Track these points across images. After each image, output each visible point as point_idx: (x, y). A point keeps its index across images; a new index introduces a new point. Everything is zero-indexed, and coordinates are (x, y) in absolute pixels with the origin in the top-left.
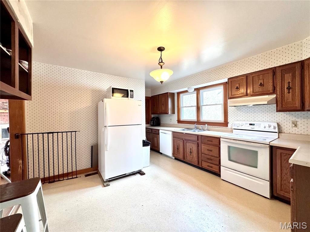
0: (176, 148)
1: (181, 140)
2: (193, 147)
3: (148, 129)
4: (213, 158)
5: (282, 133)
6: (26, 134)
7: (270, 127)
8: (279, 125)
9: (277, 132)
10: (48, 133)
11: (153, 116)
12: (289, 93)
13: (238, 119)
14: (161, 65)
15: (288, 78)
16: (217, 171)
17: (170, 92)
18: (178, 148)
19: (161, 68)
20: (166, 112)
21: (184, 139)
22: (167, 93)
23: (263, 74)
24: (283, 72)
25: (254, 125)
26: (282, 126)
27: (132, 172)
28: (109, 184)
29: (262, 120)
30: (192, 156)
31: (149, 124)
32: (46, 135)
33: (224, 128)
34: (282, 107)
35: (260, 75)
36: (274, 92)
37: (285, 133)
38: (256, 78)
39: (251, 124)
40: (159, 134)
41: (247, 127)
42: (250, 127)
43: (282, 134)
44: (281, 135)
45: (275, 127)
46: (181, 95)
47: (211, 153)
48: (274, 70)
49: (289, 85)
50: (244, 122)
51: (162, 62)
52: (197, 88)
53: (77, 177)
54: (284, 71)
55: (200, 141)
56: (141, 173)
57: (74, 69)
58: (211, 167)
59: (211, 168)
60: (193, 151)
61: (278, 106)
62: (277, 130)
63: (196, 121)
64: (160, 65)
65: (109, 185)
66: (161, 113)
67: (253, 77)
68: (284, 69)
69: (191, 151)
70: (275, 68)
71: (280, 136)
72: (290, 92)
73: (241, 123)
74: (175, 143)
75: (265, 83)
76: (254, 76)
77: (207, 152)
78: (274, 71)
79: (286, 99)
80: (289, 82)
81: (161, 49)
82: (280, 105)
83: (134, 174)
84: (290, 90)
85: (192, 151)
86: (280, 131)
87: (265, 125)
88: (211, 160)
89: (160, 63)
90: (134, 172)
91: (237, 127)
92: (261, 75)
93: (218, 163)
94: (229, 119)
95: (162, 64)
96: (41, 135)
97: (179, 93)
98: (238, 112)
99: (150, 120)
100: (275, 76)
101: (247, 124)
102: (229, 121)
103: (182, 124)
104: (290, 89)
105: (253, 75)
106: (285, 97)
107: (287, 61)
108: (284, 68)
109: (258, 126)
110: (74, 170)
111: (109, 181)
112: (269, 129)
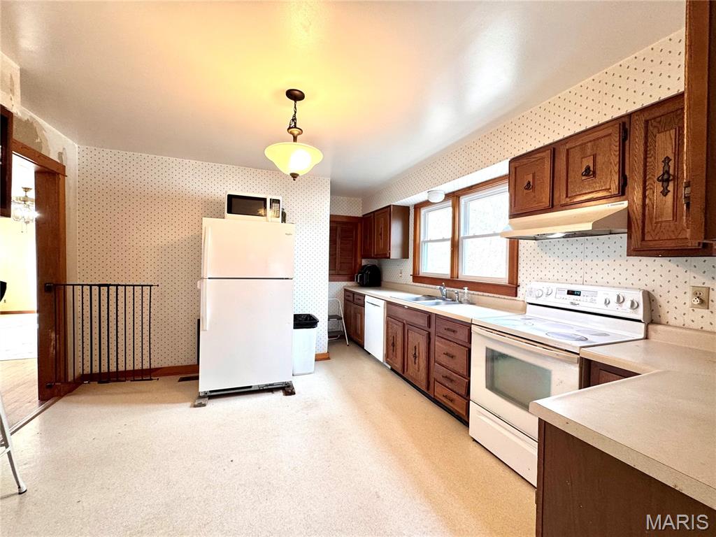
0: (390, 343)
1: (400, 324)
2: (419, 343)
3: (348, 294)
4: (457, 378)
5: (660, 323)
6: (62, 285)
7: (620, 300)
8: (649, 299)
9: (640, 321)
10: (100, 286)
11: (364, 262)
12: (665, 193)
13: (542, 275)
14: (293, 134)
15: (664, 144)
16: (461, 412)
17: (394, 204)
18: (393, 343)
19: (295, 139)
20: (386, 254)
21: (405, 322)
22: (390, 206)
23: (594, 140)
24: (651, 128)
25: (580, 295)
26: (662, 301)
27: (267, 385)
28: (203, 403)
29: (605, 280)
30: (417, 366)
31: (354, 281)
32: (95, 289)
33: (505, 300)
34: (643, 239)
35: (585, 144)
36: (623, 194)
37: (669, 326)
38: (576, 155)
39: (571, 293)
40: (363, 306)
41: (561, 301)
42: (567, 301)
43: (659, 327)
44: (656, 331)
45: (636, 305)
46: (423, 211)
47: (451, 364)
48: (624, 125)
49: (666, 168)
50: (554, 286)
51: (295, 127)
52: (453, 193)
53: (151, 380)
54: (655, 124)
55: (432, 330)
56: (287, 389)
57: (160, 157)
58: (452, 401)
59: (450, 404)
60: (419, 354)
61: (632, 237)
62: (639, 314)
63: (449, 277)
64: (291, 133)
65: (204, 405)
66: (377, 255)
67: (568, 150)
68: (654, 118)
69: (415, 354)
70: (630, 115)
71: (652, 333)
72: (669, 191)
73: (544, 286)
74: (390, 331)
75: (598, 166)
76: (571, 148)
77: (444, 359)
78: (627, 126)
79: (654, 216)
80: (667, 158)
81: (295, 96)
82: (637, 234)
83: (270, 389)
84: (668, 185)
85: (417, 354)
86: (655, 319)
87: (606, 297)
88: (452, 381)
89: (292, 128)
90: (272, 385)
91: (537, 297)
92: (589, 144)
93: (463, 392)
94: (520, 274)
95: (295, 131)
96: (87, 289)
97: (418, 207)
98: (543, 254)
99: (357, 271)
100: (627, 142)
101: (559, 289)
102: (520, 281)
103: (422, 285)
104: (668, 181)
105: (568, 146)
106: (653, 206)
107: (664, 88)
108: (657, 113)
109: (589, 299)
110: (146, 366)
111: (211, 397)
112: (619, 308)
